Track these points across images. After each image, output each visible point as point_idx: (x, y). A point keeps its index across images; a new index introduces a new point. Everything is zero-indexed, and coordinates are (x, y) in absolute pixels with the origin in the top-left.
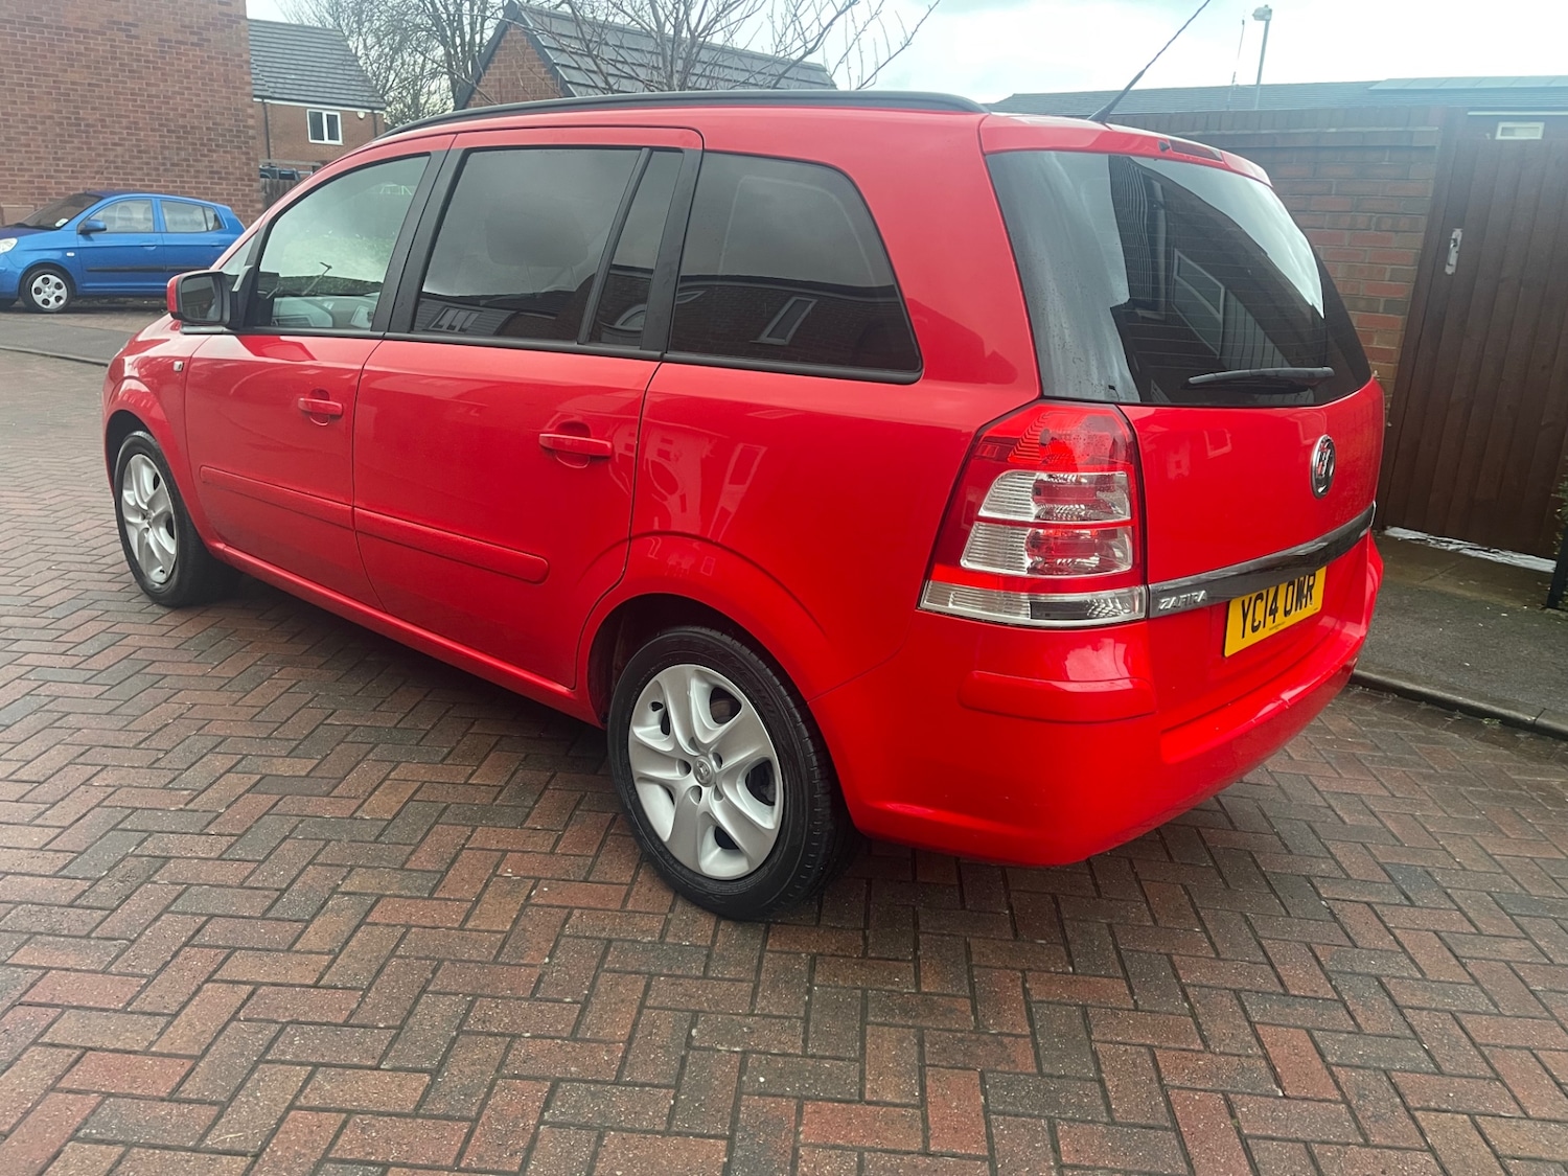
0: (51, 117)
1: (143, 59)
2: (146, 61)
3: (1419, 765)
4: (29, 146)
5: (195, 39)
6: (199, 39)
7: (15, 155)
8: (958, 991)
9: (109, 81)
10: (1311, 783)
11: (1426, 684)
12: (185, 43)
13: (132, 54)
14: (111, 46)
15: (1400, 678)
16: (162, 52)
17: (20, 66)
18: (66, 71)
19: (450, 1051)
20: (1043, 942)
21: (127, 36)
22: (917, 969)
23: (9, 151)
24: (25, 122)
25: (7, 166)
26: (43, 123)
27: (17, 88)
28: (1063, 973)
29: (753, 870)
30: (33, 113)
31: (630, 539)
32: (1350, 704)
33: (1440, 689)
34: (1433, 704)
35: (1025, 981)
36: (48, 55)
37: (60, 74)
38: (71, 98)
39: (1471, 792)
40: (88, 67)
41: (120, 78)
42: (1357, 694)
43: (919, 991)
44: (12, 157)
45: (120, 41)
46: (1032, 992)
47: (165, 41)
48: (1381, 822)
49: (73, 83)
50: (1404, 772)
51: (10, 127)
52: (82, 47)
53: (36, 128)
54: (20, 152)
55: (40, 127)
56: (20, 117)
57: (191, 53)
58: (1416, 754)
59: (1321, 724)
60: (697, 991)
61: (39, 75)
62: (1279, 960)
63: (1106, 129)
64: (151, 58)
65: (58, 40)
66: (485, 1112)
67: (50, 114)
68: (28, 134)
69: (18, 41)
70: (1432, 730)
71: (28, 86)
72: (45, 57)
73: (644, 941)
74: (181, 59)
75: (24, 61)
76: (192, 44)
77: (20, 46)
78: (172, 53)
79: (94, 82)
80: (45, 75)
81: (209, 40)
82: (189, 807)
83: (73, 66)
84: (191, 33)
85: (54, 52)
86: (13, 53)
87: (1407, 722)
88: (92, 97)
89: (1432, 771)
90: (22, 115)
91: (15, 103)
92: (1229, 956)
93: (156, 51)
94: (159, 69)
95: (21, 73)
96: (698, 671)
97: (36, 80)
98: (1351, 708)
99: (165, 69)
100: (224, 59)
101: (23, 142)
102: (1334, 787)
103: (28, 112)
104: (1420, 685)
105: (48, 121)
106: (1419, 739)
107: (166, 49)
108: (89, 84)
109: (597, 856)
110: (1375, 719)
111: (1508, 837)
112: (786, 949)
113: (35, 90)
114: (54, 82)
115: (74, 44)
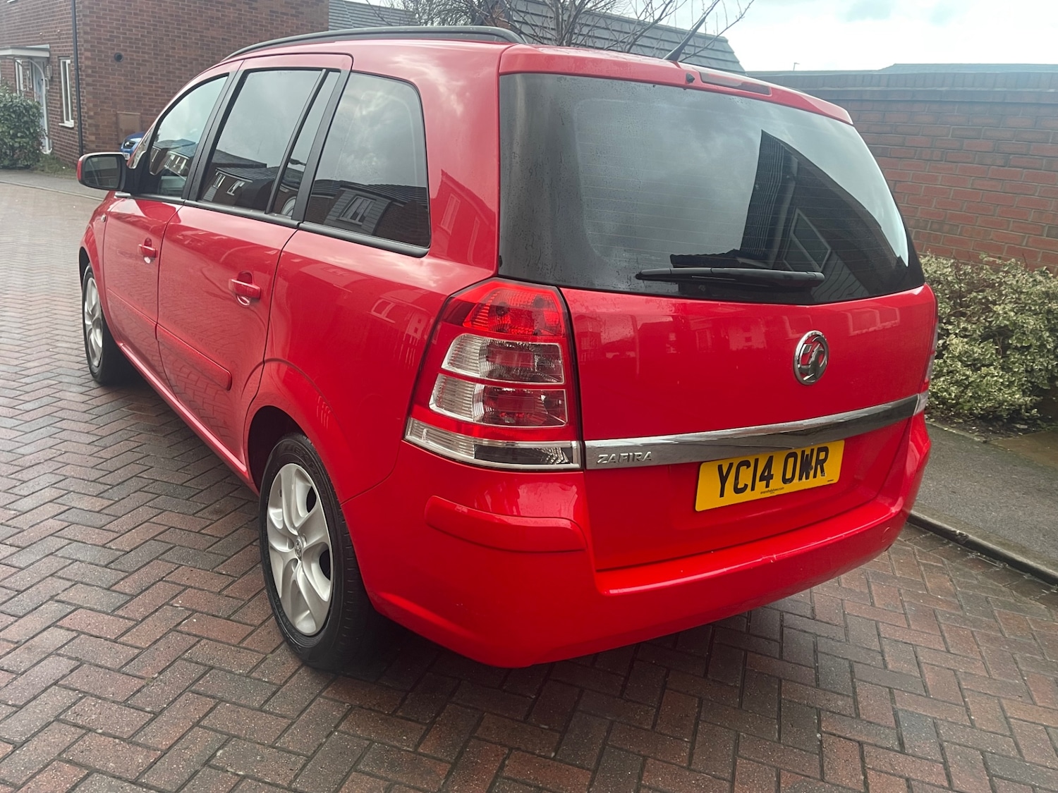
0: (197, 60)
1: (259, 23)
2: (260, 25)
3: (991, 628)
4: (181, 77)
5: (294, 12)
6: (296, 12)
7: (171, 83)
8: (447, 756)
9: (235, 37)
10: (877, 629)
11: (1035, 558)
12: (287, 14)
13: (252, 20)
14: (239, 14)
15: (1014, 551)
16: (271, 19)
17: (179, 25)
18: (208, 29)
19: (40, 732)
20: (546, 727)
21: (250, 8)
22: (428, 731)
23: (168, 80)
24: (180, 61)
25: (166, 90)
26: (191, 63)
27: (176, 39)
28: (544, 757)
29: (318, 630)
30: (185, 56)
31: (264, 362)
32: (961, 567)
33: (1045, 565)
34: (1036, 576)
35: (508, 757)
36: (198, 18)
37: (205, 31)
38: (211, 47)
39: (1025, 659)
40: (223, 27)
41: (243, 36)
42: (971, 559)
43: (415, 752)
44: (169, 84)
45: (245, 11)
46: (506, 769)
47: (274, 12)
48: (921, 672)
49: (212, 38)
50: (972, 632)
51: (170, 64)
52: (220, 14)
53: (186, 66)
54: (175, 81)
55: (189, 65)
56: (177, 58)
57: (290, 21)
58: (994, 617)
59: (921, 580)
60: (246, 719)
61: (191, 31)
62: (742, 779)
63: (676, 67)
64: (264, 23)
65: (205, 9)
66: (30, 783)
67: (195, 57)
68: (180, 69)
69: (180, 8)
70: (1024, 598)
71: (184, 38)
72: (196, 19)
73: (237, 672)
74: (283, 25)
75: (183, 21)
76: (292, 15)
77: (180, 11)
78: (277, 21)
79: (226, 37)
80: (195, 31)
81: (302, 13)
82: (7, 523)
83: (213, 26)
84: (291, 8)
85: (202, 16)
86: (176, 16)
87: (1003, 589)
88: (223, 47)
89: (1000, 635)
90: (178, 57)
91: (174, 48)
92: (700, 767)
93: (267, 19)
94: (269, 31)
95: (180, 29)
96: (298, 470)
97: (189, 34)
98: (958, 570)
99: (272, 31)
100: (311, 26)
101: (177, 74)
102: (898, 635)
103: (182, 55)
104: (1029, 558)
105: (194, 62)
106: (1005, 605)
107: (274, 18)
108: (223, 39)
109: (250, 600)
110: (976, 582)
111: (1035, 704)
112: (337, 698)
113: (188, 41)
114: (200, 36)
115: (215, 12)
